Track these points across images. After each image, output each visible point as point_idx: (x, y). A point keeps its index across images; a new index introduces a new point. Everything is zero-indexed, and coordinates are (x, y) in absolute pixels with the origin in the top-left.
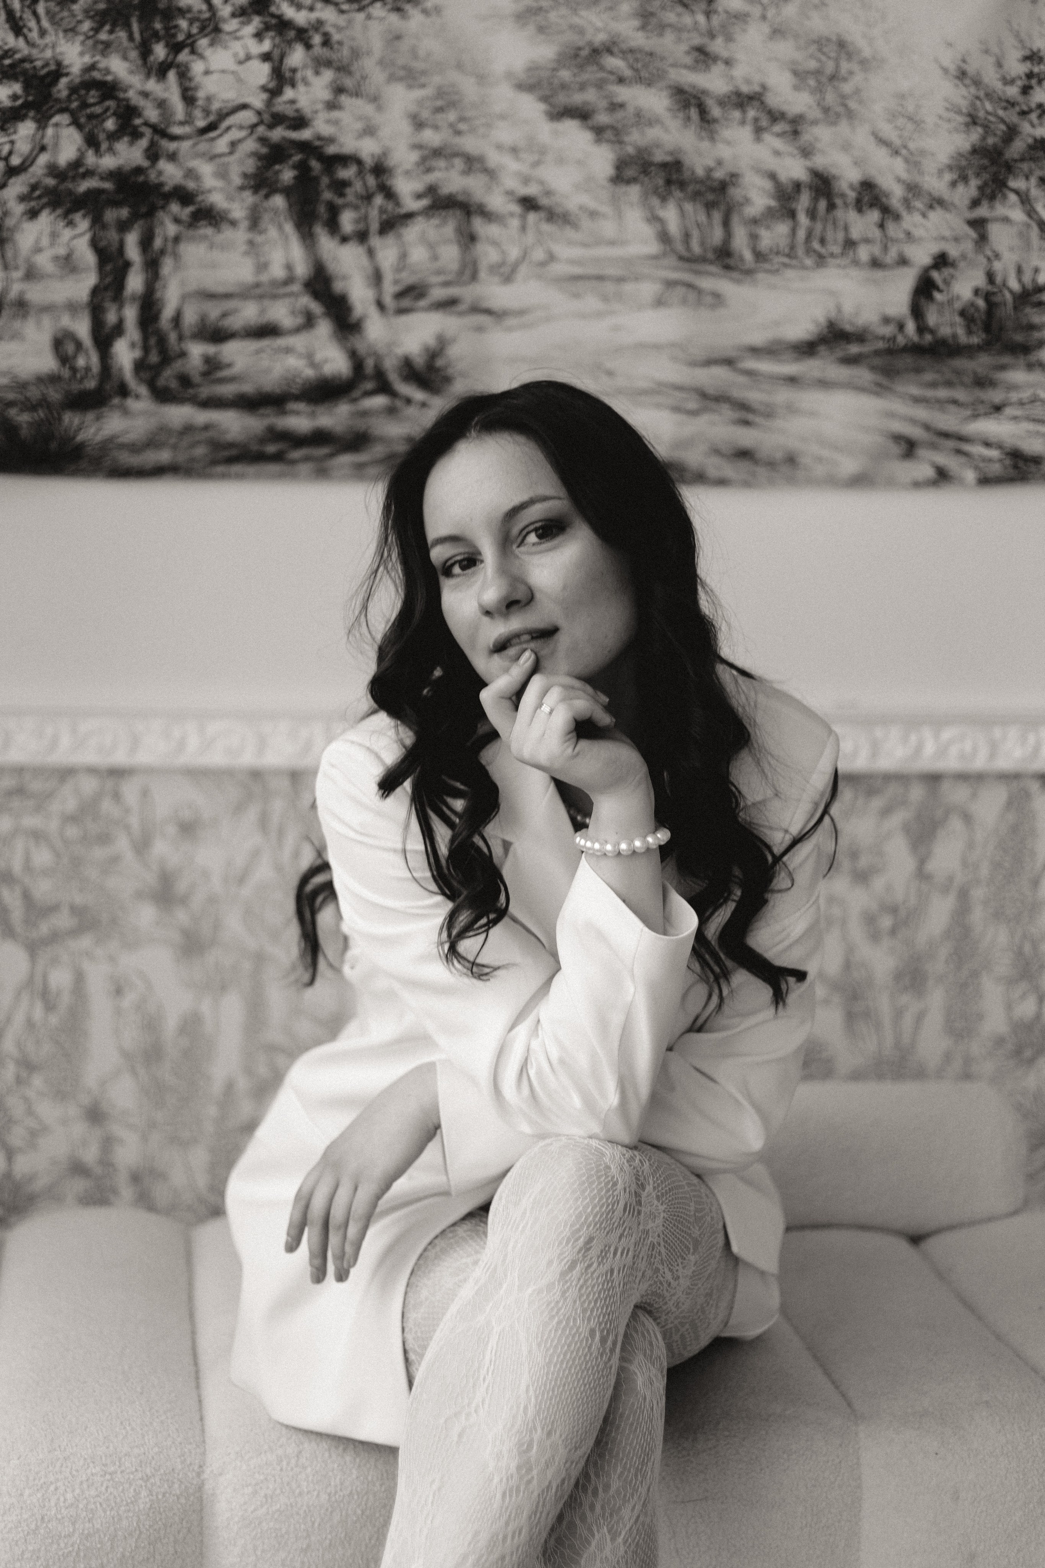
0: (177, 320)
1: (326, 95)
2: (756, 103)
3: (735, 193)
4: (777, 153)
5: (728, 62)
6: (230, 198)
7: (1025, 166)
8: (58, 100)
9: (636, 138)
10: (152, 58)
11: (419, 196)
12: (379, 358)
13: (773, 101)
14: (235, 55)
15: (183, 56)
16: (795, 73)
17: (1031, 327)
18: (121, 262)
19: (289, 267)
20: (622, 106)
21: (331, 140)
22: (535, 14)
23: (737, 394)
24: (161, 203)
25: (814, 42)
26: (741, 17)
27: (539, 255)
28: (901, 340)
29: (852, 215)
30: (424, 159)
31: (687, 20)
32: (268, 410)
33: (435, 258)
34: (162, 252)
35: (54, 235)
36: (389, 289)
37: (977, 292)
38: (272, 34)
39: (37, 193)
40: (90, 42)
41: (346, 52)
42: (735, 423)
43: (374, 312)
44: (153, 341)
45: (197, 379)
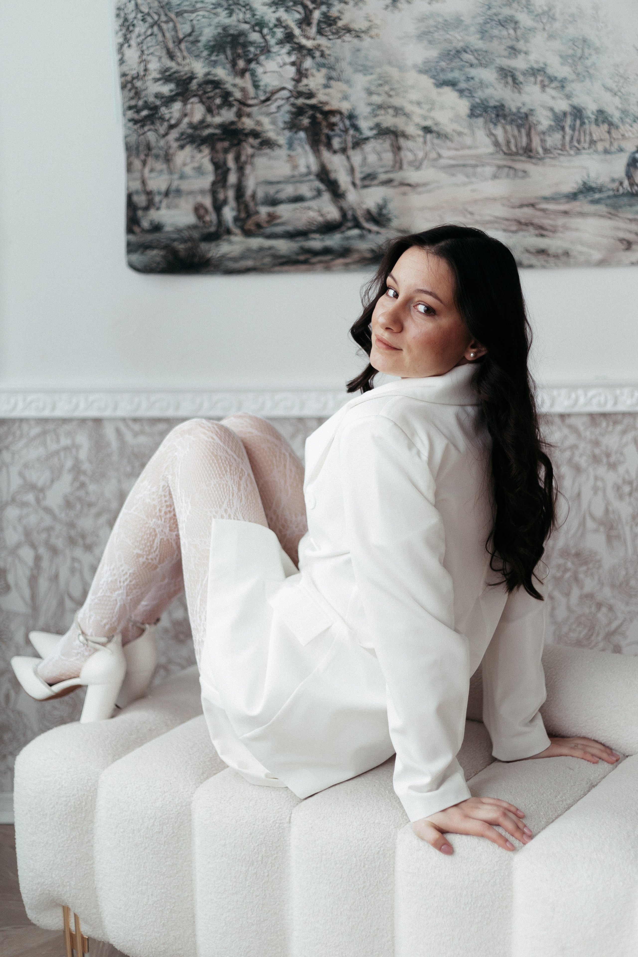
0: (254, 196)
1: (323, 81)
2: (542, 73)
3: (533, 119)
4: (553, 98)
5: (526, 53)
6: (278, 134)
8: (192, 91)
9: (480, 94)
10: (237, 67)
11: (371, 129)
12: (354, 210)
13: (550, 71)
14: (278, 63)
15: (253, 65)
16: (561, 57)
18: (225, 169)
19: (308, 167)
20: (472, 78)
21: (326, 103)
22: (427, 35)
23: (536, 221)
24: (243, 138)
25: (571, 40)
26: (532, 30)
27: (433, 155)
28: (621, 190)
29: (594, 127)
30: (374, 110)
31: (505, 33)
32: (300, 239)
33: (380, 159)
34: (246, 163)
35: (193, 157)
36: (358, 175)
38: (295, 52)
39: (184, 137)
40: (207, 61)
41: (332, 59)
42: (537, 236)
43: (351, 188)
44: (242, 207)
45: (265, 225)
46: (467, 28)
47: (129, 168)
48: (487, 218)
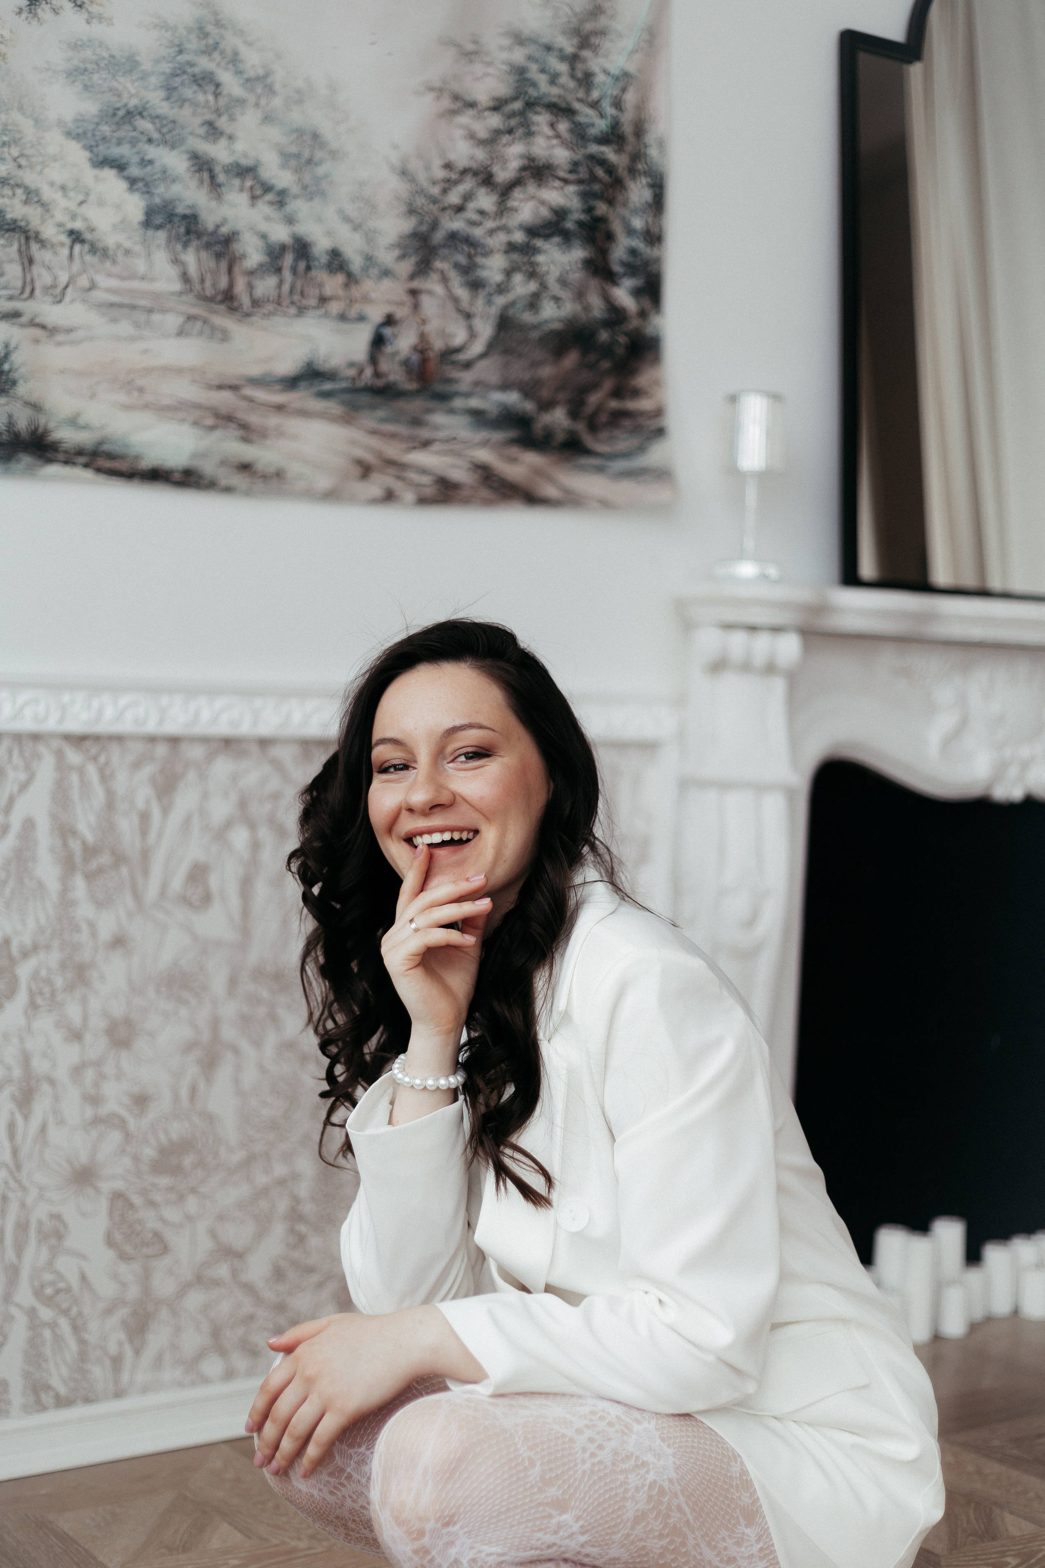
2: (251, 175)
3: (237, 247)
4: (267, 218)
5: (231, 138)
7: (443, 252)
9: (162, 191)
13: (264, 174)
16: (281, 154)
17: (450, 381)
20: (151, 162)
22: (82, 74)
23: (240, 415)
25: (295, 131)
26: (241, 102)
27: (83, 281)
28: (361, 383)
29: (325, 276)
31: (201, 97)
33: (2, 273)
42: (239, 439)
46: (144, 77)
48: (166, 401)
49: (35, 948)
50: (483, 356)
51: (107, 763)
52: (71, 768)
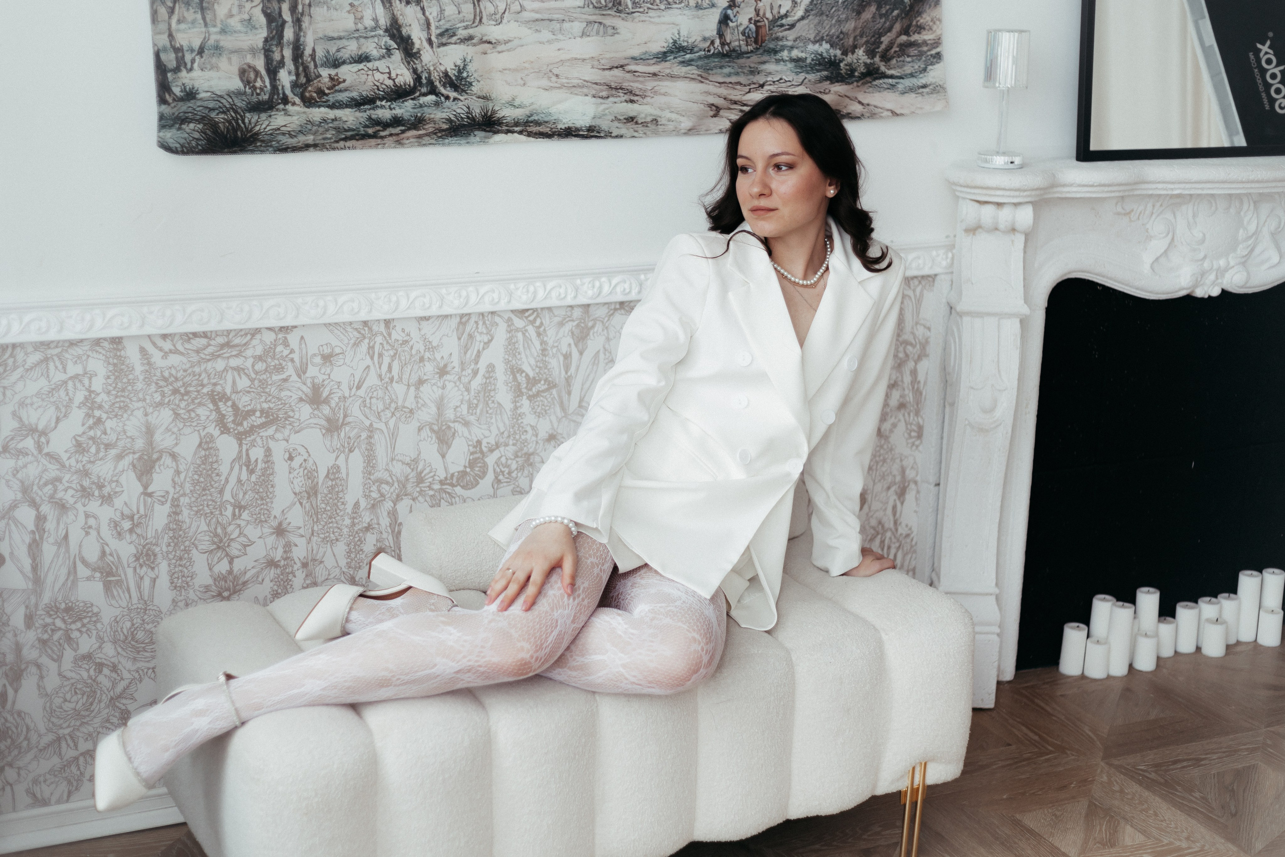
0: (313, 56)
12: (429, 73)
18: (280, 23)
19: (376, 20)
23: (625, 85)
27: (516, 7)
32: (367, 107)
33: (460, 12)
34: (302, 14)
36: (434, 32)
37: (750, 19)
42: (626, 101)
43: (426, 44)
44: (301, 69)
45: (327, 91)
47: (155, 18)
48: (575, 82)
49: (497, 446)
50: (803, 18)
51: (542, 324)
52: (517, 330)
